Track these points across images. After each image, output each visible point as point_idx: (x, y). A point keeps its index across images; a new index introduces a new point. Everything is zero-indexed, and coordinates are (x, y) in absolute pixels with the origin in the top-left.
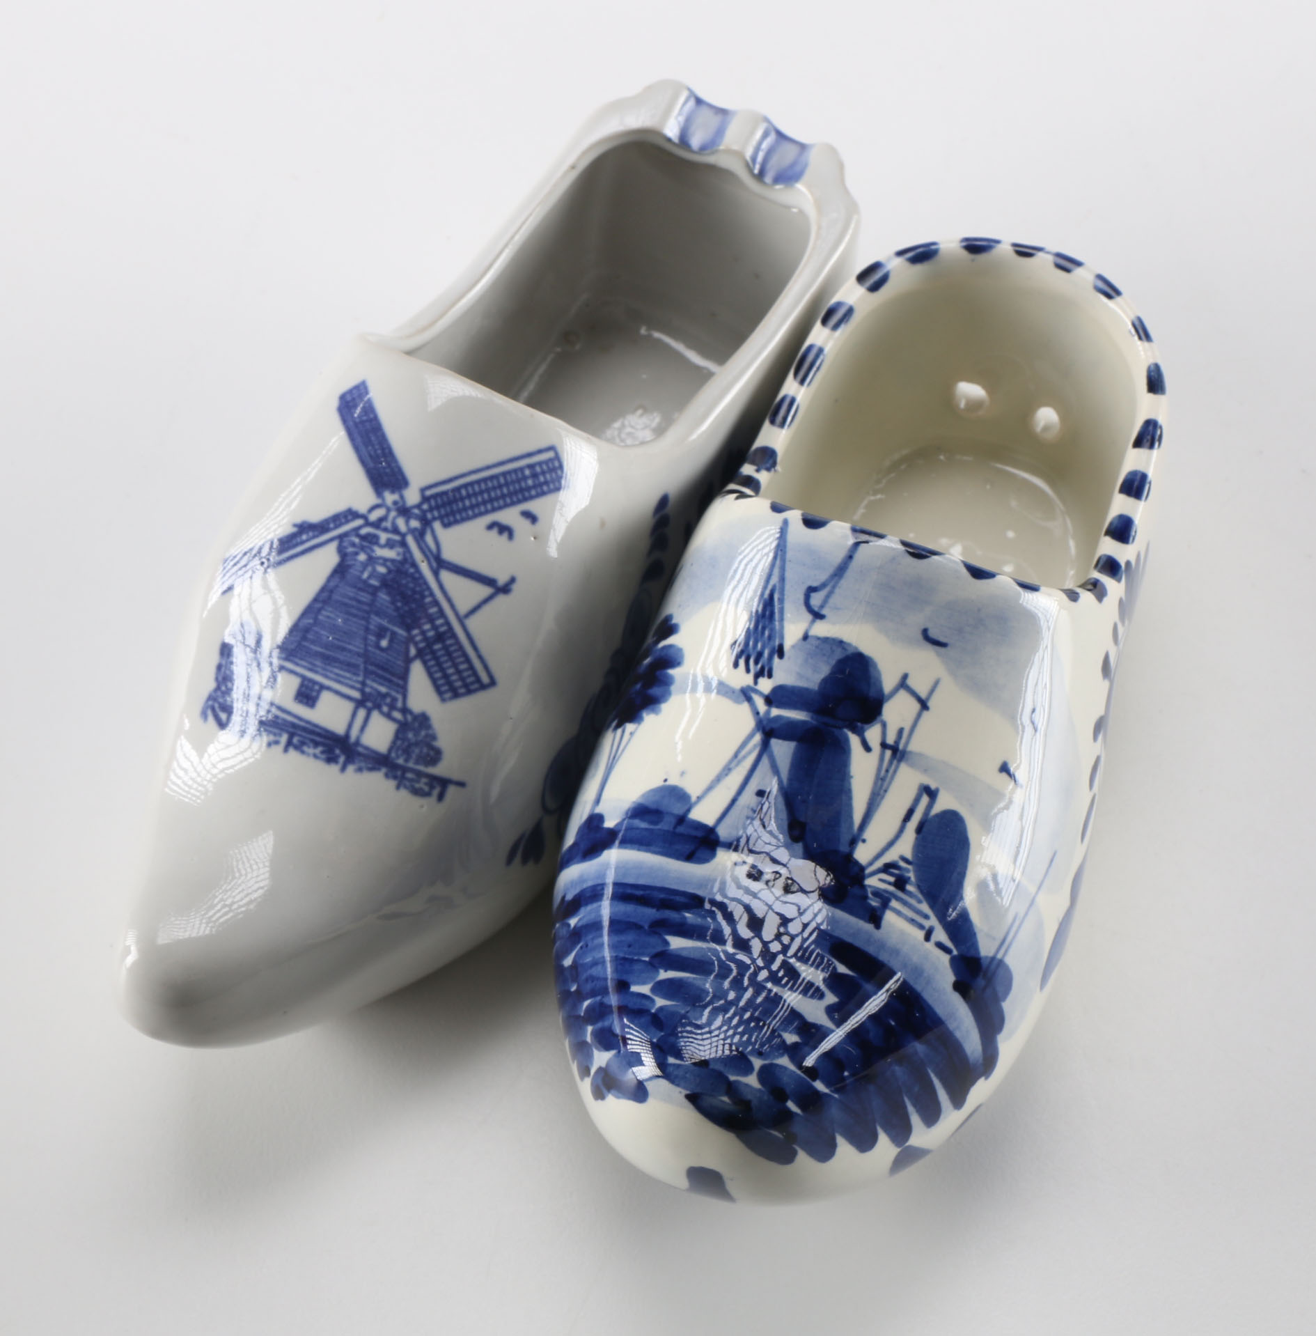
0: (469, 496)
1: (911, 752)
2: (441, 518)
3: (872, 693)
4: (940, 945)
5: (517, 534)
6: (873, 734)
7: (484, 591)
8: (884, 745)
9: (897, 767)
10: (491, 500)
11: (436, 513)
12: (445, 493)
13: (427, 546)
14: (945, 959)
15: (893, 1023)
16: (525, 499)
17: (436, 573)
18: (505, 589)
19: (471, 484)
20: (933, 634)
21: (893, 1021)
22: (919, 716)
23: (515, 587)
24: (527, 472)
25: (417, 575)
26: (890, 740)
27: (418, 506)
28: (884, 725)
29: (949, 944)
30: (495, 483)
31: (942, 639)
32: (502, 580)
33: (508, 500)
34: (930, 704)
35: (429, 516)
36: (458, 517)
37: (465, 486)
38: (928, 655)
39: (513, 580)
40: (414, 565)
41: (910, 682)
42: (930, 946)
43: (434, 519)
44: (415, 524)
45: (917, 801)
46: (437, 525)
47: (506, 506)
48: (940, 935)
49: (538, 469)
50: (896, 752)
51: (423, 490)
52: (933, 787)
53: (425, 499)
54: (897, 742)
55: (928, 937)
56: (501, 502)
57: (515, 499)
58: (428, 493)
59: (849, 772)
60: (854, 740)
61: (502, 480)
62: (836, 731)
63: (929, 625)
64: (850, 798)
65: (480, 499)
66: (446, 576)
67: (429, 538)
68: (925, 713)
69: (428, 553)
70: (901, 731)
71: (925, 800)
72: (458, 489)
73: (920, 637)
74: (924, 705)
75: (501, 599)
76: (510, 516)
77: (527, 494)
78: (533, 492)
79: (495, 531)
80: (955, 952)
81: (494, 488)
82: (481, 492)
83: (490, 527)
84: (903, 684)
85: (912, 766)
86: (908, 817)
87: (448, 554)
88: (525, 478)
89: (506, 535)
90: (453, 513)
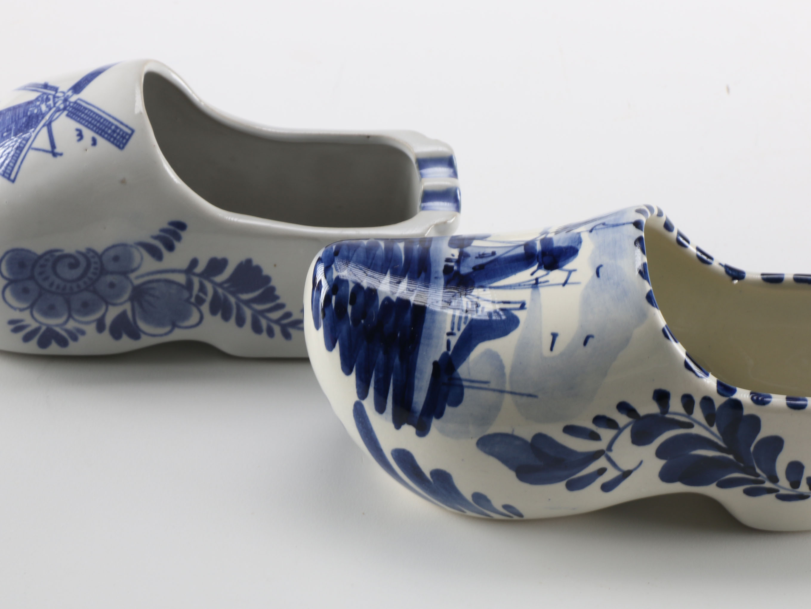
0: (86, 114)
1: (538, 290)
2: (69, 112)
3: (560, 264)
4: (448, 343)
5: (83, 142)
6: (541, 272)
7: (48, 147)
8: (537, 279)
9: (528, 288)
10: (90, 123)
11: (71, 109)
12: (81, 106)
13: (54, 116)
14: (444, 349)
15: (399, 335)
16: (100, 135)
17: (44, 126)
18: (55, 154)
19: (92, 111)
20: (601, 270)
21: (400, 335)
22: (558, 284)
23: (59, 158)
24: (113, 127)
25: (39, 121)
26: (540, 280)
27: (70, 103)
28: (547, 274)
29: (452, 347)
30: (99, 119)
31: (601, 274)
32: (58, 150)
33: (95, 128)
34: (566, 286)
35: (68, 108)
36: (74, 117)
37: (90, 110)
38: (592, 273)
39: (61, 154)
40: (43, 118)
41: (573, 274)
42: (445, 337)
43: (68, 110)
44: (62, 106)
45: (515, 303)
46: (66, 112)
47: (92, 129)
48: (454, 340)
49: (118, 131)
50: (536, 284)
51: (79, 99)
52: (526, 306)
53: (75, 103)
54: (541, 283)
55: (449, 334)
56: (92, 127)
57: (97, 130)
58: (79, 102)
59: (517, 273)
60: (535, 268)
61: (102, 120)
62: (536, 260)
63: (605, 266)
64: (504, 278)
65: (87, 118)
66: (45, 130)
67: (58, 114)
68: (561, 286)
69: (52, 117)
70: (547, 281)
71: (518, 306)
72: (86, 108)
73: (597, 265)
74: (565, 284)
75: (50, 156)
76: (88, 134)
77: (103, 134)
78: (106, 136)
79: (77, 133)
80: (450, 353)
81: (96, 120)
82: (91, 117)
83: (77, 130)
84: (570, 272)
85: (532, 293)
86: (505, 302)
87: (54, 125)
88: (110, 128)
89: (78, 138)
90: (74, 114)
